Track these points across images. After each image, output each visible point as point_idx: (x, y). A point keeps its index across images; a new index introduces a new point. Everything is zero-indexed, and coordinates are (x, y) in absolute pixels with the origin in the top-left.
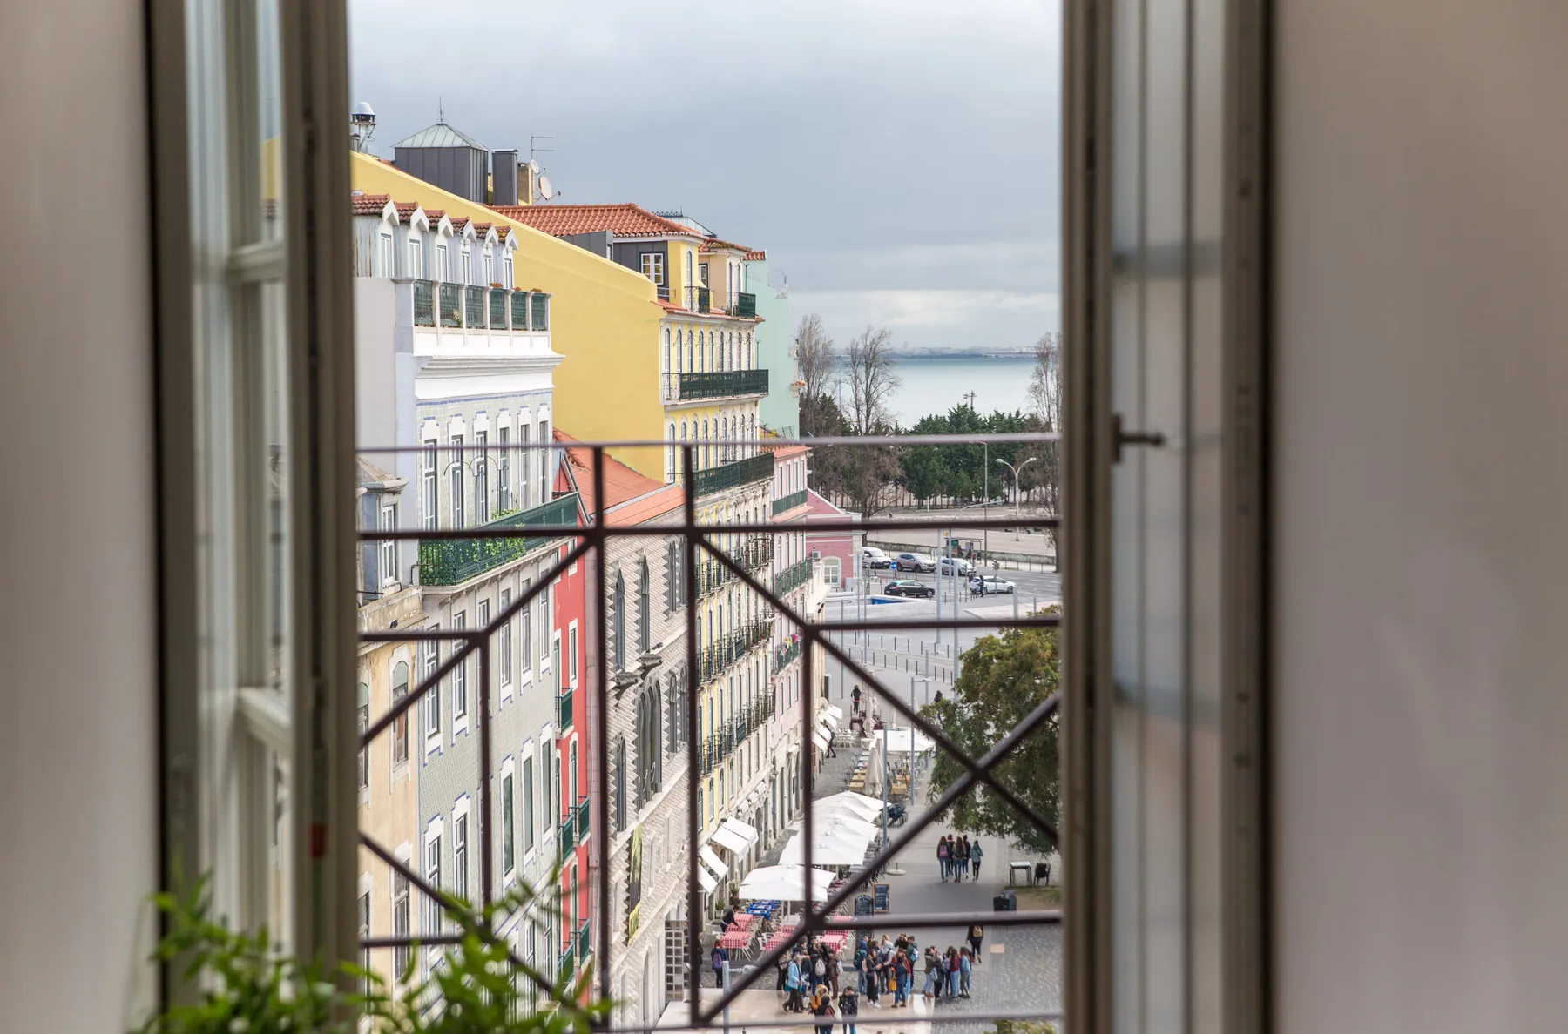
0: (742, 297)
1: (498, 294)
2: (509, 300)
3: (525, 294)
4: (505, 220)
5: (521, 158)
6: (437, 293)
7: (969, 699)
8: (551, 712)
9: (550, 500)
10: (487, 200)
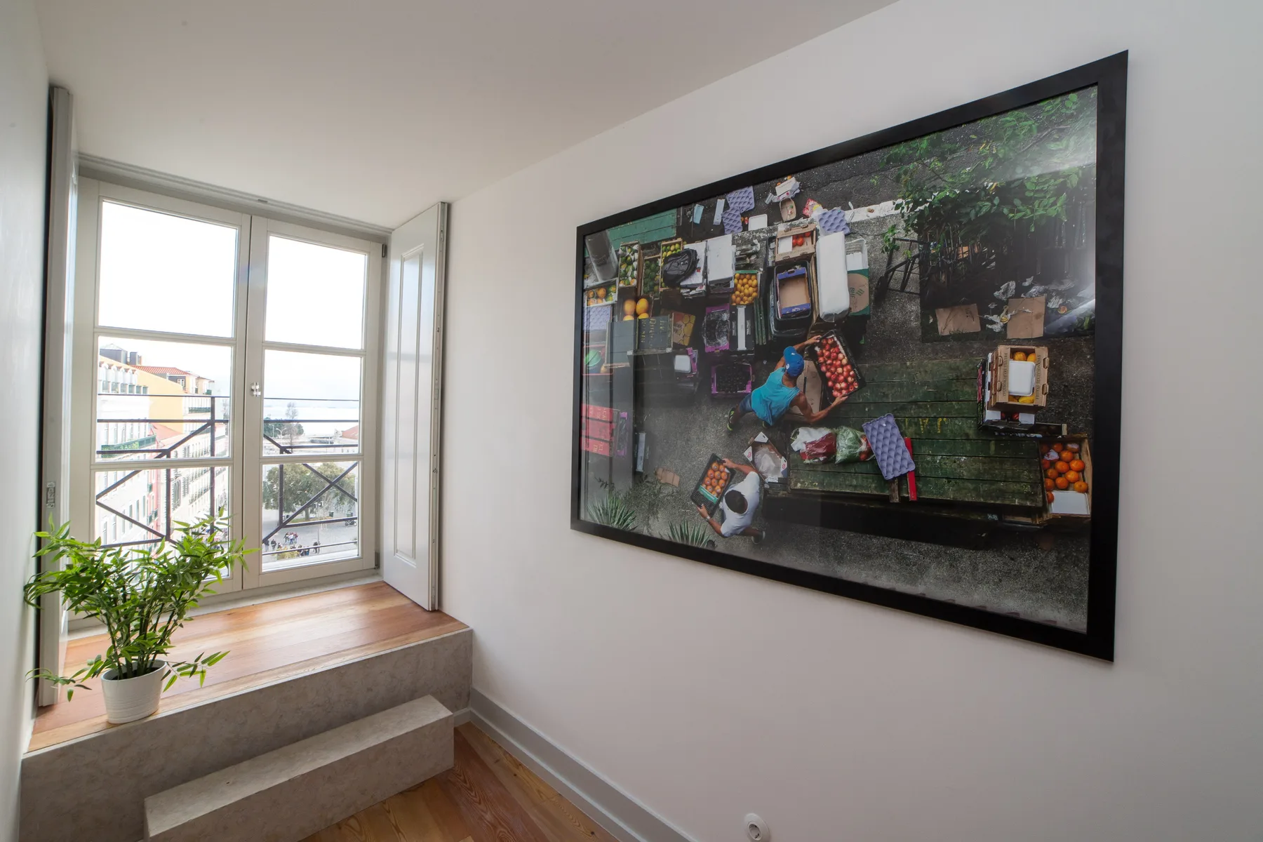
0: (208, 391)
1: (131, 386)
2: (135, 388)
3: (140, 387)
4: (134, 368)
5: (139, 354)
6: (110, 384)
7: (269, 481)
8: (146, 489)
9: (147, 436)
10: (127, 363)
